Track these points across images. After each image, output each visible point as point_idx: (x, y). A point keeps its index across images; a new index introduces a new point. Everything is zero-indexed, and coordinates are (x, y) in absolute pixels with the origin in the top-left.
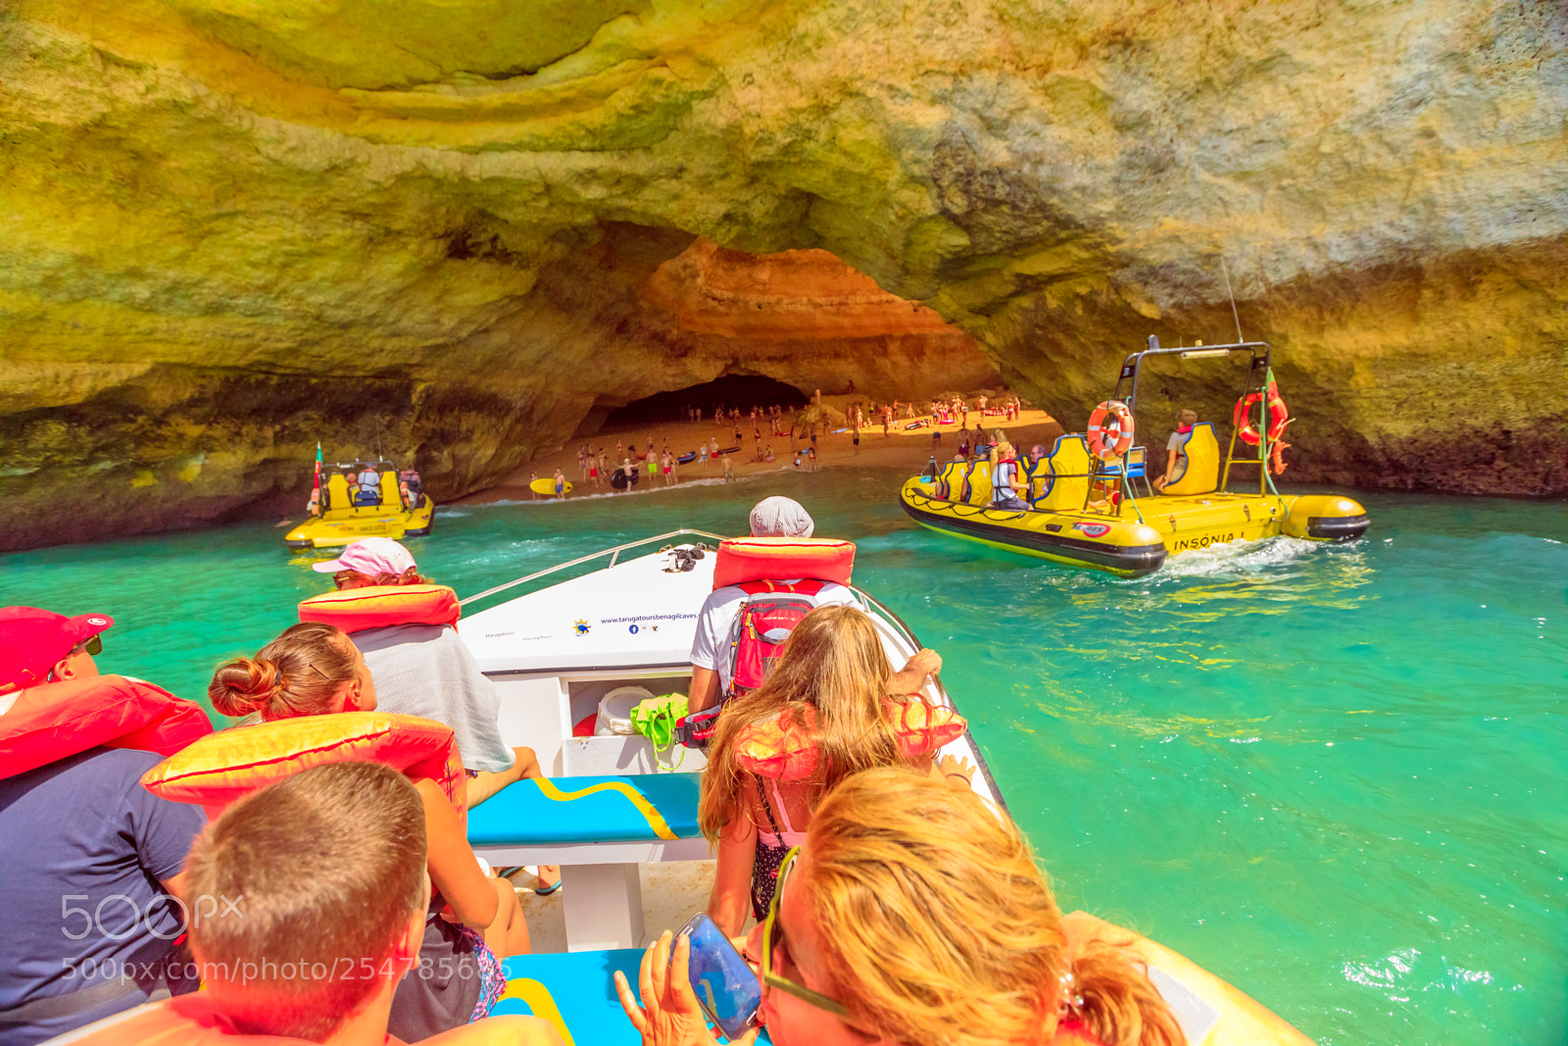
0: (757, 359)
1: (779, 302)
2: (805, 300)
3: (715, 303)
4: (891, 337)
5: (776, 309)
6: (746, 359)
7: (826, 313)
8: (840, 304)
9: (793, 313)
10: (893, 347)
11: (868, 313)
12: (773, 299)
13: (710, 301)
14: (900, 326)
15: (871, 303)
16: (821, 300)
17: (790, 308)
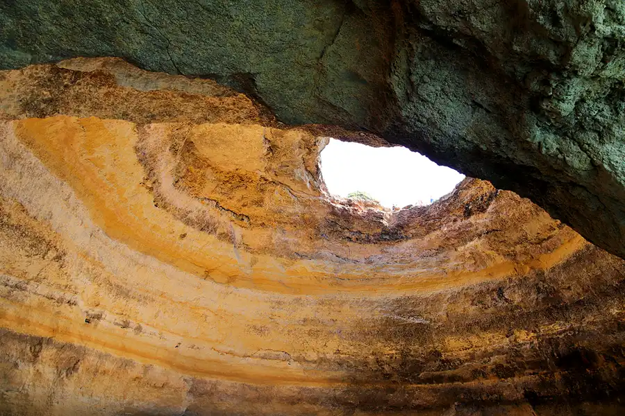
4: (49, 341)
10: (47, 353)
11: (41, 307)
14: (66, 332)
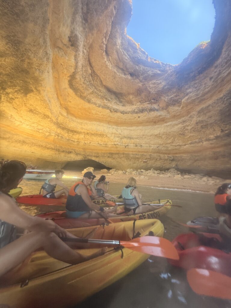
0: (91, 156)
1: (90, 143)
2: (97, 143)
3: (72, 142)
4: (120, 153)
5: (90, 144)
6: (88, 156)
7: (103, 146)
8: (106, 144)
9: (94, 145)
10: (122, 156)
11: (112, 147)
12: (88, 142)
13: (70, 141)
14: (122, 151)
15: (113, 144)
16: (101, 143)
17: (93, 144)
